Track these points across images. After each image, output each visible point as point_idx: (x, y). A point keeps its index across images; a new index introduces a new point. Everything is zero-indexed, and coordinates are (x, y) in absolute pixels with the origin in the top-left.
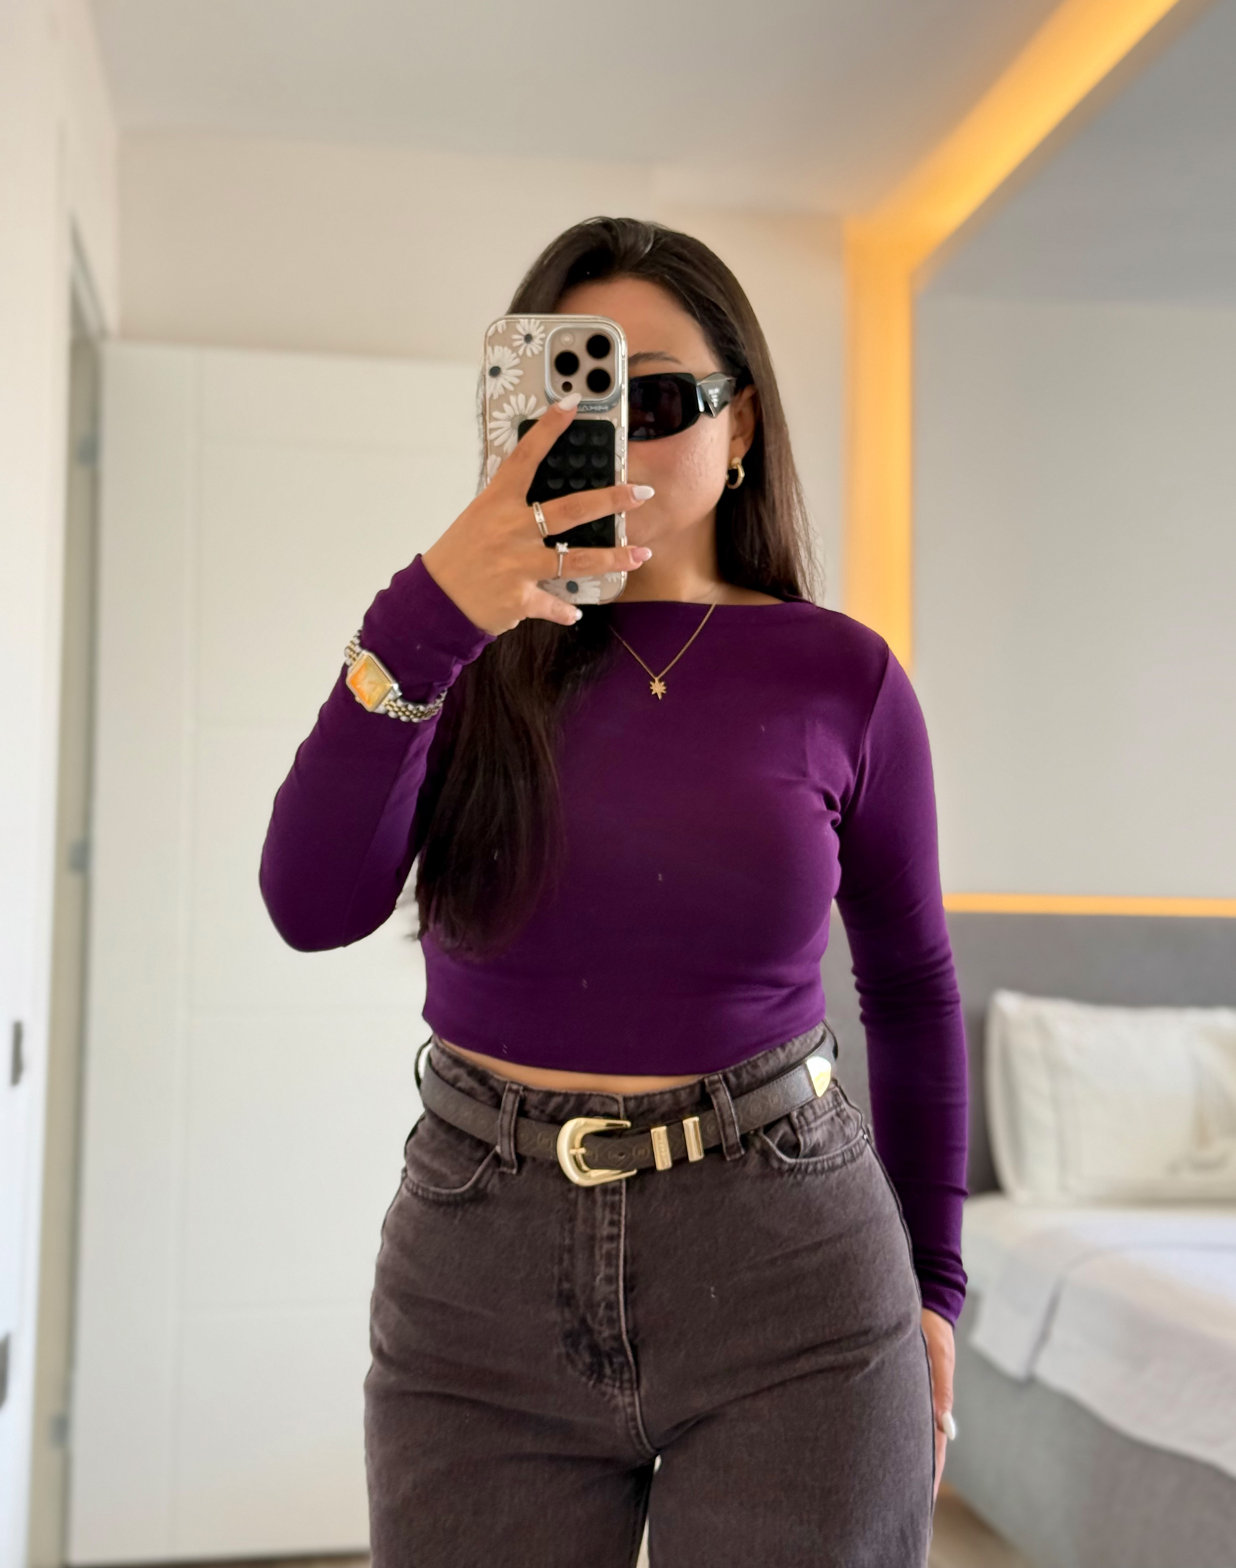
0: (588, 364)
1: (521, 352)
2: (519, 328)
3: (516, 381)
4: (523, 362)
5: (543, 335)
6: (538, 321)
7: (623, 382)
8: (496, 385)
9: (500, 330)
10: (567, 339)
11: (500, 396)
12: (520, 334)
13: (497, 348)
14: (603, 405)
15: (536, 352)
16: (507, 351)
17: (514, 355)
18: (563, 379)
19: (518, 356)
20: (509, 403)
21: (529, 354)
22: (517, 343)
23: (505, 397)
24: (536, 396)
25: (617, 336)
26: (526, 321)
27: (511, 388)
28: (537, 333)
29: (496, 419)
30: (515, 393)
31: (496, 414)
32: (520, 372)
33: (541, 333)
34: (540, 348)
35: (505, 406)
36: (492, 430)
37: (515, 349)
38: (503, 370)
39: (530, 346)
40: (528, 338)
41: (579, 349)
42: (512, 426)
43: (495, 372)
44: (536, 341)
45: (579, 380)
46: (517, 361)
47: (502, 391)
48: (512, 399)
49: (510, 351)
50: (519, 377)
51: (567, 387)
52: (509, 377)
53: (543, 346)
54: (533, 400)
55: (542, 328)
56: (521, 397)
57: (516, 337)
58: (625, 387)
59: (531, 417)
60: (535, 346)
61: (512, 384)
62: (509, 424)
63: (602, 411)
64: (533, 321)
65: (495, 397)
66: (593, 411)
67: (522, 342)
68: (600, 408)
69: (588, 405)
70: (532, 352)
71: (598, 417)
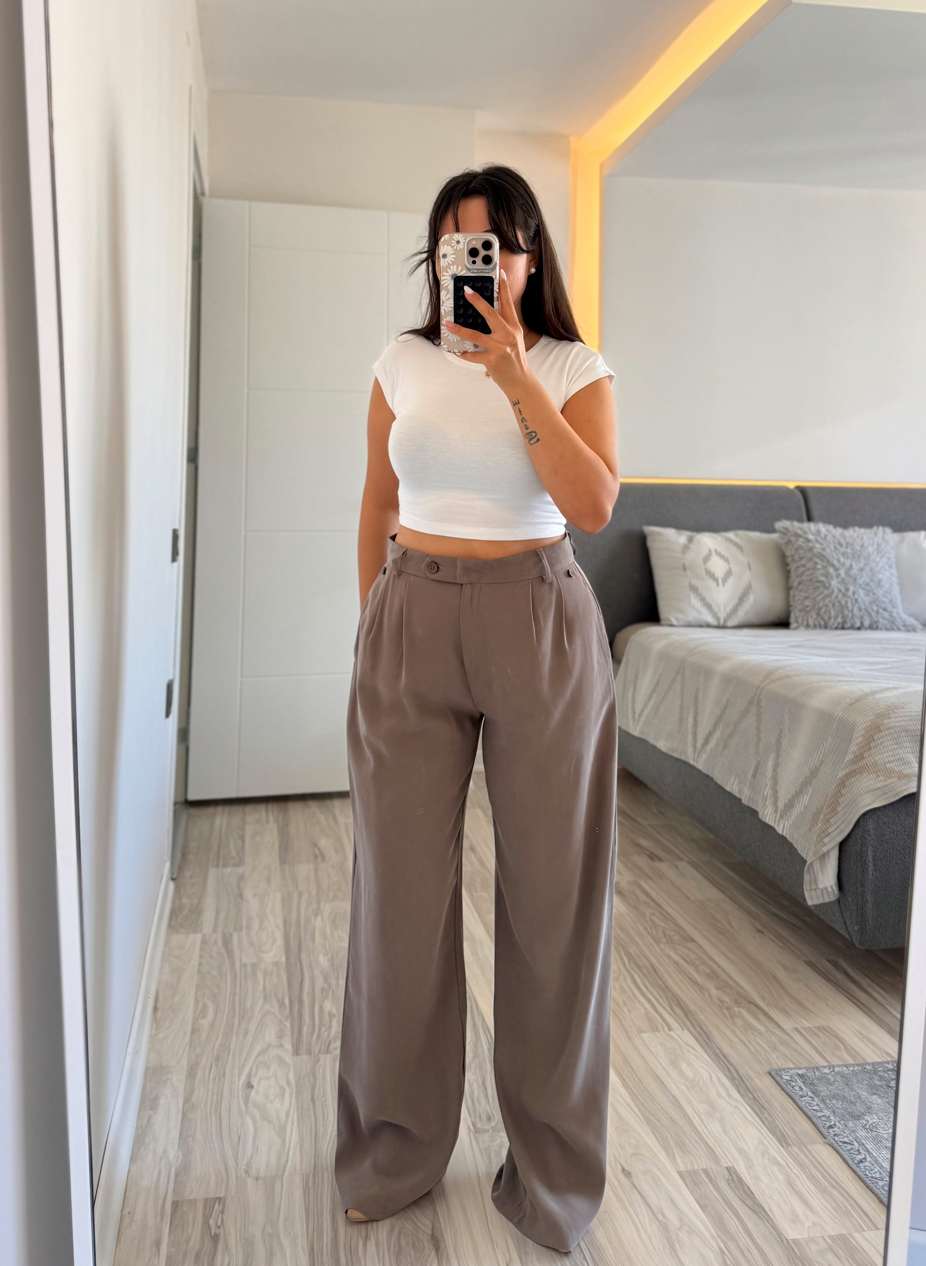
0: (483, 253)
1: (455, 248)
2: (454, 238)
3: (453, 260)
4: (456, 252)
5: (464, 241)
6: (462, 235)
7: (497, 260)
8: (445, 262)
9: (447, 239)
10: (474, 242)
11: (446, 266)
12: (455, 240)
13: (445, 246)
14: (489, 269)
15: (461, 248)
16: (449, 247)
17: (452, 249)
18: (473, 259)
19: (454, 250)
20: (450, 269)
21: (458, 249)
22: (453, 245)
23: (448, 266)
24: (461, 266)
25: (494, 240)
26: (457, 235)
27: (451, 263)
28: (462, 241)
29: (445, 276)
30: (453, 265)
31: (445, 274)
32: (454, 256)
33: (464, 240)
34: (463, 246)
35: (449, 270)
36: (443, 280)
37: (453, 247)
38: (448, 256)
39: (458, 245)
40: (458, 242)
41: (479, 246)
42: (452, 278)
43: (445, 256)
44: (462, 243)
45: (479, 259)
46: (454, 252)
47: (447, 264)
48: (451, 267)
49: (450, 248)
50: (454, 258)
51: (474, 262)
52: (450, 258)
53: (464, 245)
54: (460, 268)
55: (464, 238)
56: (455, 267)
57: (453, 242)
58: (498, 262)
59: (459, 275)
60: (461, 246)
61: (451, 261)
62: (450, 278)
63: (489, 272)
64: (460, 235)
65: (444, 266)
66: (485, 272)
67: (455, 244)
68: (488, 271)
69: (483, 269)
70: (460, 248)
71: (487, 275)
